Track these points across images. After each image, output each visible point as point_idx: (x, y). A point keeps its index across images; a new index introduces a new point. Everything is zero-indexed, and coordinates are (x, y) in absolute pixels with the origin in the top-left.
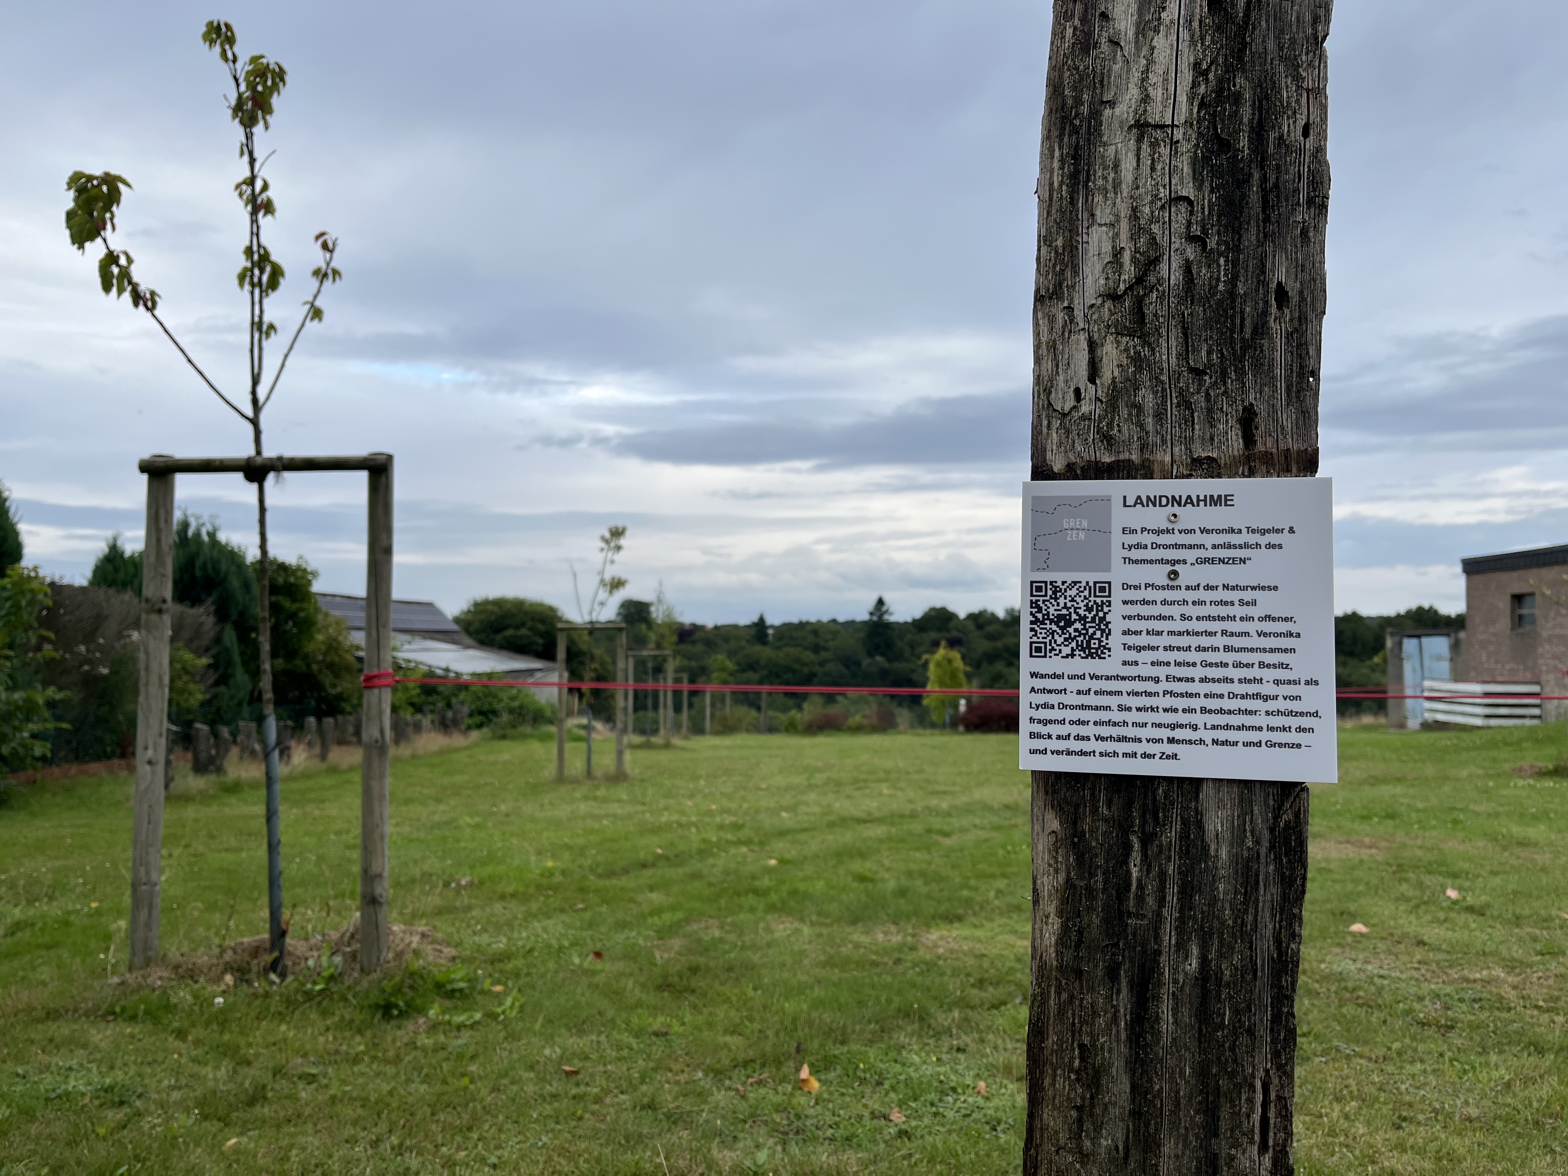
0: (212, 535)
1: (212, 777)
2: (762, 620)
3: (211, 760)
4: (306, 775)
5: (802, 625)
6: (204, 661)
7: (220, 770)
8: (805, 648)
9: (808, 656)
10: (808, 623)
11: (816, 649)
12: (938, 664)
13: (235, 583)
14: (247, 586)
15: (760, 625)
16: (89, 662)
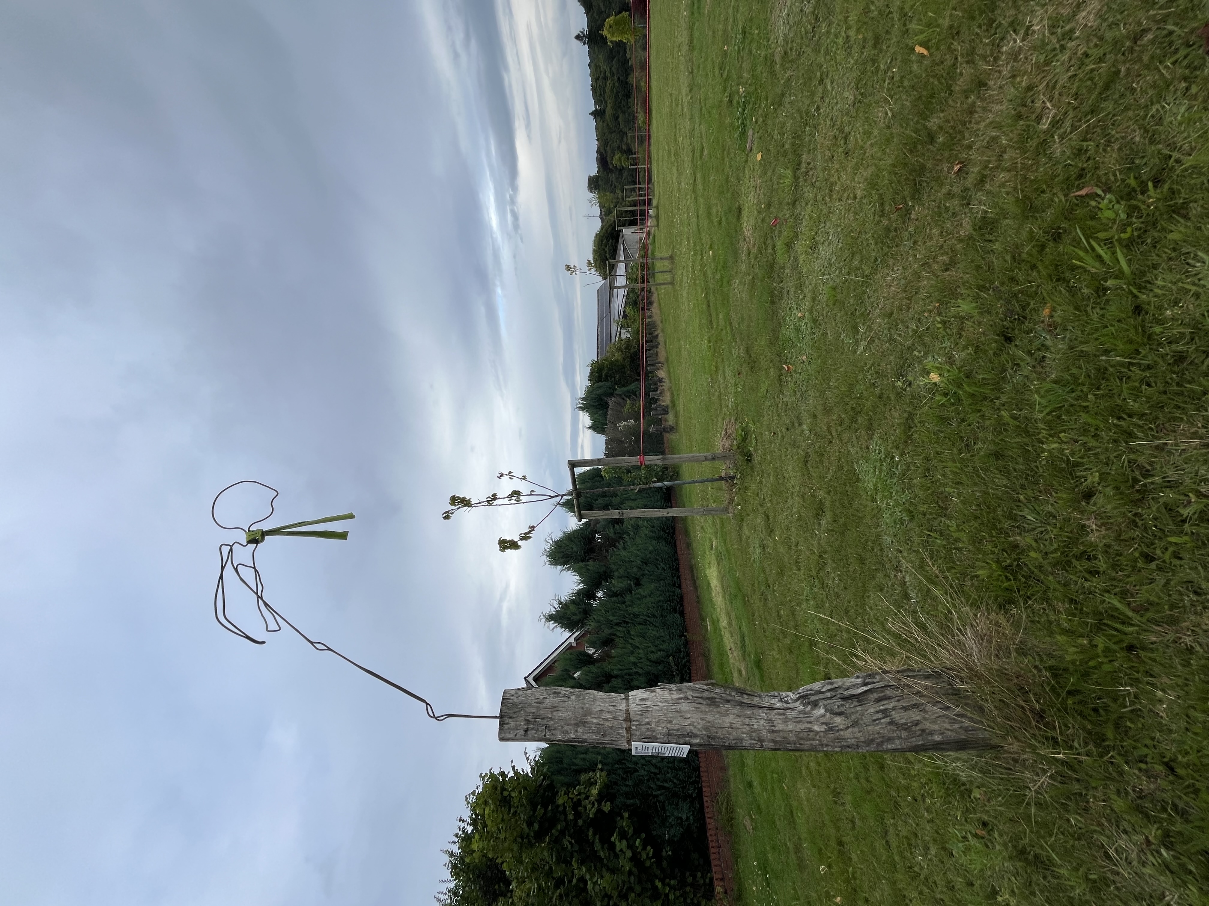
0: (583, 399)
1: (670, 410)
2: (592, 114)
3: (664, 410)
4: (669, 373)
5: (594, 89)
6: (628, 401)
7: (667, 407)
8: (606, 85)
9: (609, 83)
10: (592, 86)
11: (605, 78)
12: (613, 35)
13: (599, 392)
14: (600, 387)
15: (596, 114)
16: (630, 442)
